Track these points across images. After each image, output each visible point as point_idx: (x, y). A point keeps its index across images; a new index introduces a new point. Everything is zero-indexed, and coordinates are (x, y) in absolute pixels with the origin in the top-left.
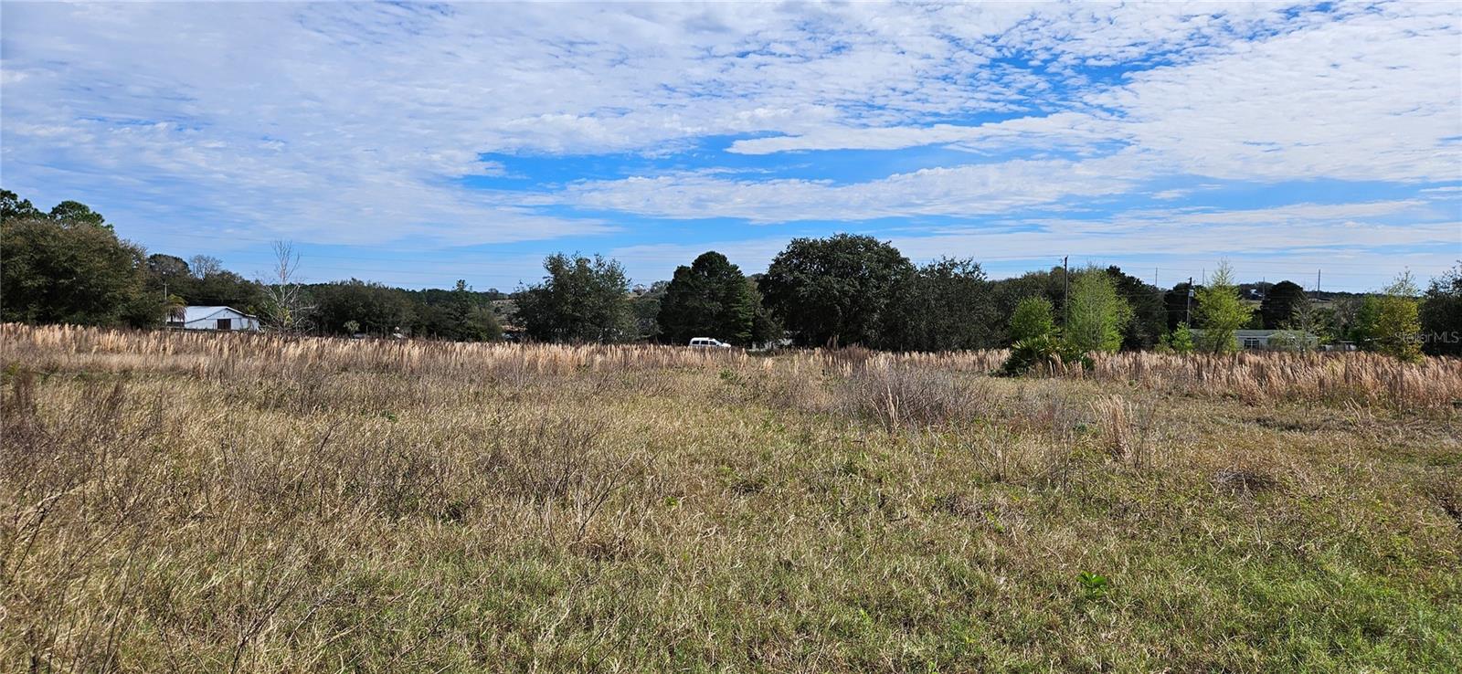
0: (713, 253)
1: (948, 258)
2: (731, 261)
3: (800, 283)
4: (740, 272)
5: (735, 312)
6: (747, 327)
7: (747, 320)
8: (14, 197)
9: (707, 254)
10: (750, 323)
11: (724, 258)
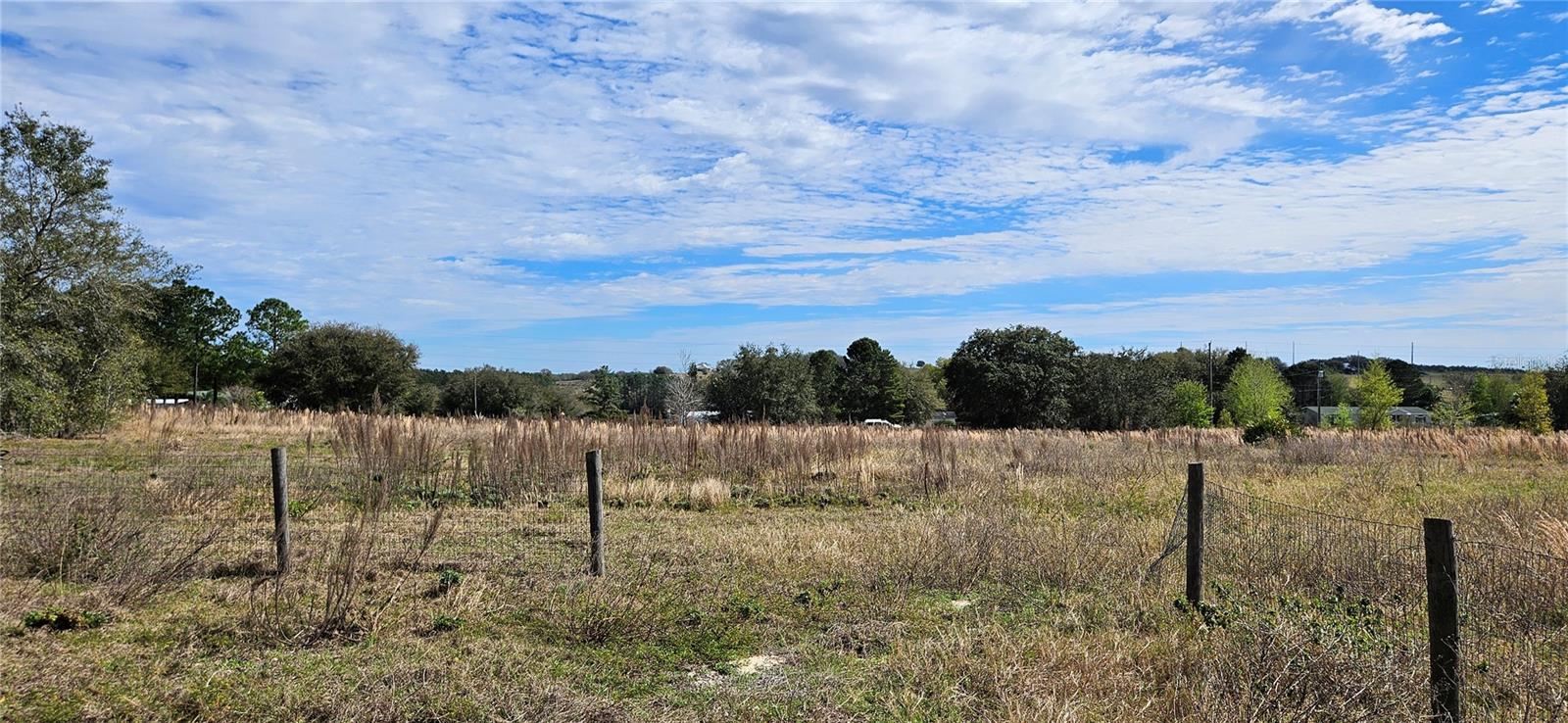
0: (866, 339)
1: (1127, 348)
2: (883, 347)
3: (988, 369)
4: (892, 356)
5: (888, 394)
6: (900, 408)
7: (899, 402)
8: (210, 294)
9: (861, 340)
10: (903, 405)
11: (875, 344)
